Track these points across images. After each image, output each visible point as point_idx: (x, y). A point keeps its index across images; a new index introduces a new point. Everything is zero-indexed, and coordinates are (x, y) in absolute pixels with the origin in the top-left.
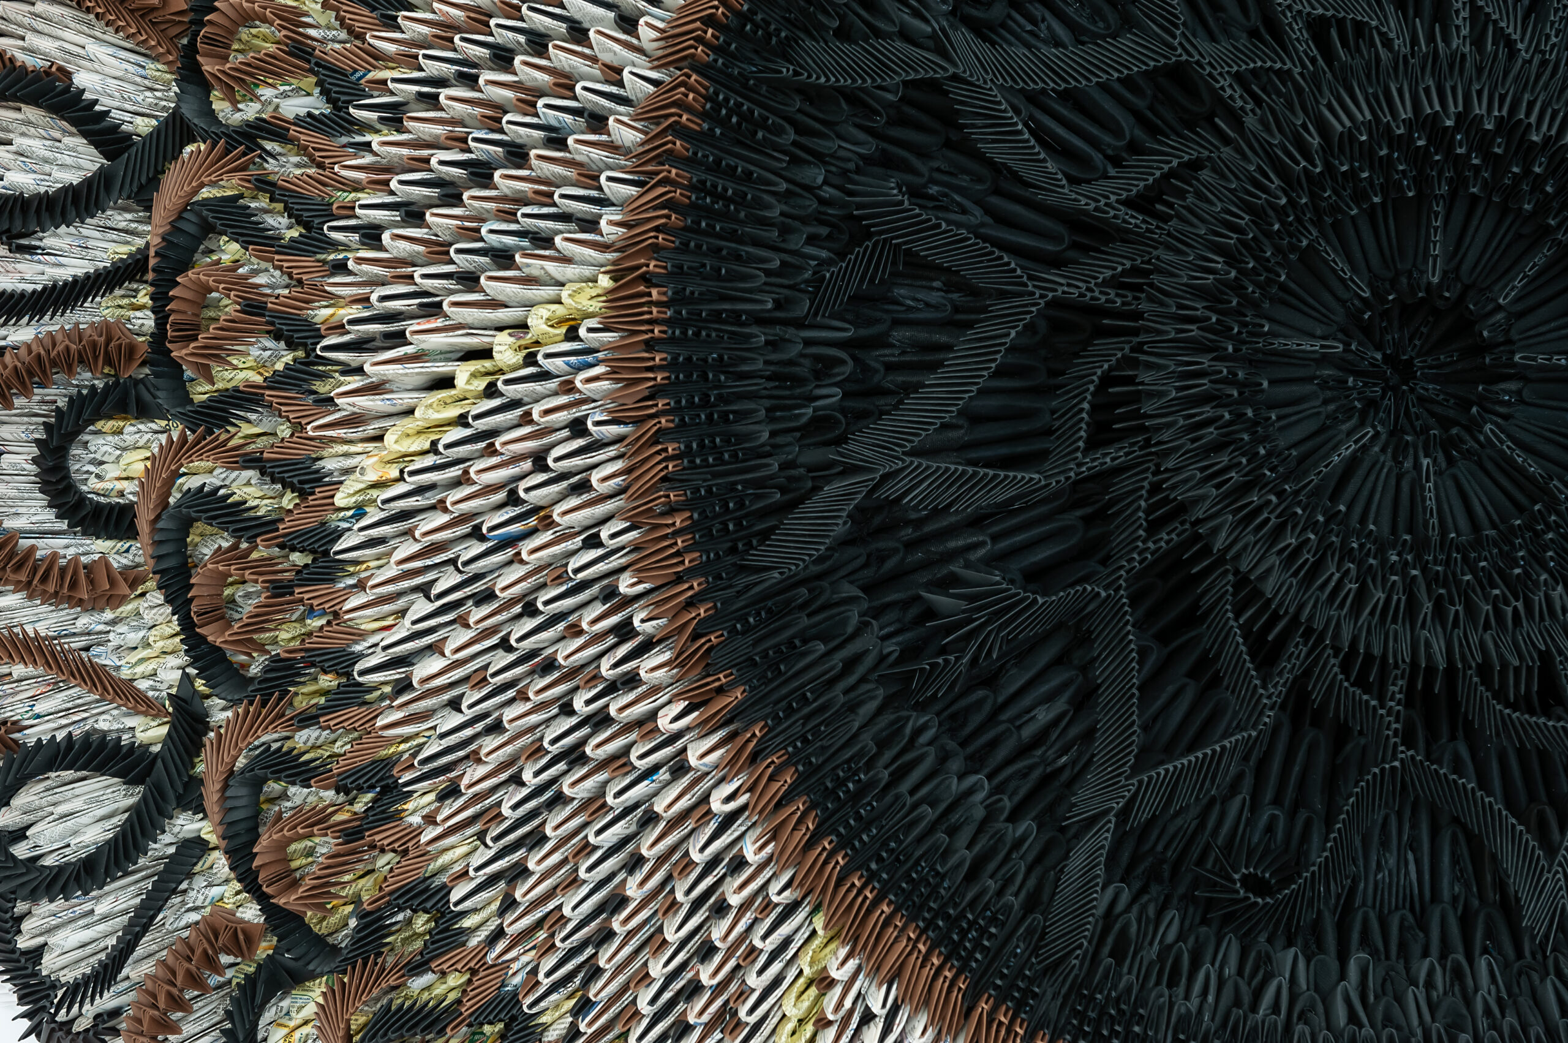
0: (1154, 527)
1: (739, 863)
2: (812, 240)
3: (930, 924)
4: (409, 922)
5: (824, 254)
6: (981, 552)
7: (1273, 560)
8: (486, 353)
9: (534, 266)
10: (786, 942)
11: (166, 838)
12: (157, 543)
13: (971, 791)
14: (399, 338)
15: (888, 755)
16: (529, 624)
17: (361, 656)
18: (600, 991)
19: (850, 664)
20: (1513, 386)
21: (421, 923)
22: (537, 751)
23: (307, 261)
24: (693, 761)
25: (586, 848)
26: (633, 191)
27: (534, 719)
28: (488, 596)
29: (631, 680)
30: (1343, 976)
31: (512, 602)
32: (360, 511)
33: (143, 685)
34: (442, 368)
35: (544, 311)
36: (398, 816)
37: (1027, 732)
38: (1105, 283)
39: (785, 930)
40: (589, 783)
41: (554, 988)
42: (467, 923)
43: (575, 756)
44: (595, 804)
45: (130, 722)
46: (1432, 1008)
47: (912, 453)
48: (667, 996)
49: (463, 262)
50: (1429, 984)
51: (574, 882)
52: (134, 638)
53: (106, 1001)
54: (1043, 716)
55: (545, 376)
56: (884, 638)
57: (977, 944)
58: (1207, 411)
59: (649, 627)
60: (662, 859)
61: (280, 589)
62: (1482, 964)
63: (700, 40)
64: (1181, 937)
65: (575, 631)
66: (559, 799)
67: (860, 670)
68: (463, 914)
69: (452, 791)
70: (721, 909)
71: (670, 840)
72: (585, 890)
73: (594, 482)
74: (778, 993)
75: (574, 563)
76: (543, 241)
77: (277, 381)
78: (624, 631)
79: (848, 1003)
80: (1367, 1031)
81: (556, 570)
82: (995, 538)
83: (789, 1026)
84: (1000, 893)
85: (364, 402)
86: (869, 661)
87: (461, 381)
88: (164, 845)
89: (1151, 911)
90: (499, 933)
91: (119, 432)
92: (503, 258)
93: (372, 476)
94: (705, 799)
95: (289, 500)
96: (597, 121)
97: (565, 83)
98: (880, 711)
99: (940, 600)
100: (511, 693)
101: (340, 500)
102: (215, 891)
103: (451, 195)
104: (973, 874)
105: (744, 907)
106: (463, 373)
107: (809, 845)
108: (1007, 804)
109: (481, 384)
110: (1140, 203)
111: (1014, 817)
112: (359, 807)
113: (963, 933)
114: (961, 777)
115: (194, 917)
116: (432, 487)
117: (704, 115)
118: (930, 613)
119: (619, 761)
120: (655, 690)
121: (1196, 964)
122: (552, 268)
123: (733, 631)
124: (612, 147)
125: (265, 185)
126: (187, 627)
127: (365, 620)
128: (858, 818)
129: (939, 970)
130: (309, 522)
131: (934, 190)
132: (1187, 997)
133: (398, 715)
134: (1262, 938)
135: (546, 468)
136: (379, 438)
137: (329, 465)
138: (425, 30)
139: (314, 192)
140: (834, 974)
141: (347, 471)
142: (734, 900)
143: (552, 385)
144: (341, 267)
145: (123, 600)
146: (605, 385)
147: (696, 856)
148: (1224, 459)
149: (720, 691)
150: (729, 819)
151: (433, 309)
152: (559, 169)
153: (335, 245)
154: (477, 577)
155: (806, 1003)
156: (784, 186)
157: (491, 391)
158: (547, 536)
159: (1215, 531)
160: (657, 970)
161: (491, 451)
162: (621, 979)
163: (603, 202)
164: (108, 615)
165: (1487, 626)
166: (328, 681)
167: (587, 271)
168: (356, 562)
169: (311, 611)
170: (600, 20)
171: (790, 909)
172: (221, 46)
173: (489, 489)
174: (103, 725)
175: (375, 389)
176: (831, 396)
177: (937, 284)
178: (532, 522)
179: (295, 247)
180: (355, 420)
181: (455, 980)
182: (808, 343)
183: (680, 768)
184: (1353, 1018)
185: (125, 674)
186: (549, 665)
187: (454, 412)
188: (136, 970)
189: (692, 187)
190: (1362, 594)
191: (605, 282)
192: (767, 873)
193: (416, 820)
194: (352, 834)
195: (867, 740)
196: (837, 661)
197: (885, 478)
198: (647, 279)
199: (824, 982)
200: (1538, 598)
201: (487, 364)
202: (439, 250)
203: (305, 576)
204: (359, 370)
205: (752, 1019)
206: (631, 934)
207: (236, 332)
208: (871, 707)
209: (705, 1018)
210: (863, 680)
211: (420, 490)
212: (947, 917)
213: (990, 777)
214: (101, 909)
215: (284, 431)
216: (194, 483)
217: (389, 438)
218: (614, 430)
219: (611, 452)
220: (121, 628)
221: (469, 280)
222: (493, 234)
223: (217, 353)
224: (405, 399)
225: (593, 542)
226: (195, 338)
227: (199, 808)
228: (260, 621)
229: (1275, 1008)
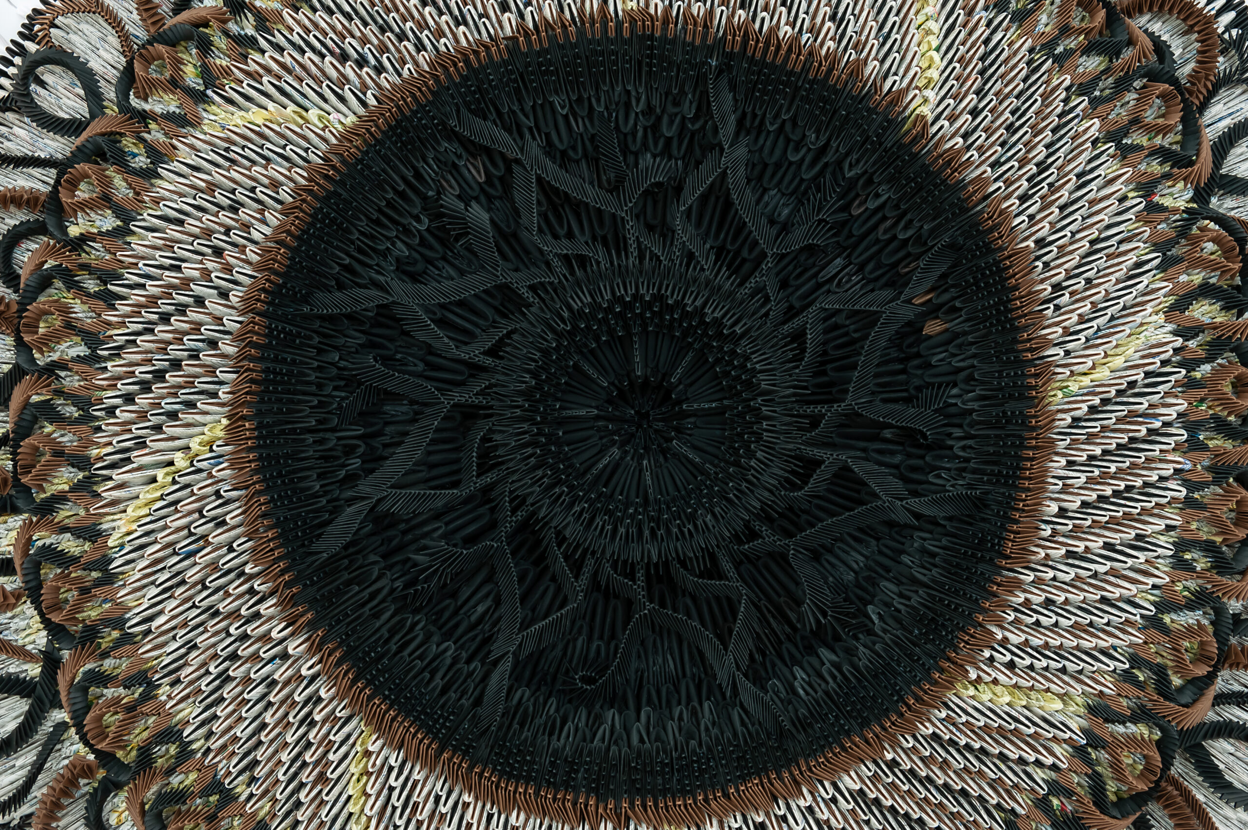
0: (514, 511)
1: (320, 700)
2: (336, 388)
3: (417, 718)
4: (167, 750)
5: (343, 394)
6: (440, 532)
7: (570, 518)
8: (171, 463)
9: (189, 418)
10: (348, 736)
11: (50, 724)
12: (24, 575)
13: (446, 650)
14: (128, 460)
15: (397, 637)
16: (205, 593)
17: (129, 619)
18: (260, 772)
19: (372, 596)
20: (692, 420)
21: (173, 750)
22: (215, 656)
23: (84, 428)
24: (290, 651)
25: (245, 702)
26: (235, 376)
27: (213, 640)
28: (183, 582)
29: (257, 615)
30: (638, 719)
31: (195, 584)
32: (122, 546)
33: (29, 647)
34: (150, 473)
35: (197, 440)
36: (156, 697)
37: (473, 618)
38: (477, 394)
39: (346, 730)
40: (243, 669)
41: (240, 773)
42: (194, 746)
43: (234, 657)
44: (247, 680)
45: (25, 667)
46: (680, 730)
47: (392, 487)
48: (292, 770)
49: (154, 420)
50: (681, 718)
51: (240, 719)
52: (23, 624)
53: (25, 810)
54: (480, 609)
55: (199, 471)
56: (393, 581)
57: (443, 726)
58: (530, 450)
59: (263, 588)
60: (283, 702)
61: (85, 591)
62: (706, 705)
63: (258, 300)
64: (557, 710)
65: (228, 594)
66: (229, 679)
67: (380, 597)
68: (191, 742)
69: (178, 681)
70: (313, 723)
71: (285, 692)
72: (247, 722)
73: (228, 521)
74: (347, 762)
75: (222, 561)
76: (191, 405)
77: (75, 488)
78: (252, 591)
79: (378, 762)
80: (647, 745)
81: (214, 566)
82: (447, 524)
83: (355, 778)
84: (460, 699)
85: (116, 494)
86: (385, 592)
87: (159, 478)
88: (47, 727)
89: (541, 699)
90: (209, 750)
91: (6, 522)
92: (173, 415)
93: (124, 530)
94: (299, 670)
95: (87, 546)
96: (213, 344)
97: (197, 327)
98: (392, 617)
99: (419, 558)
100: (201, 629)
101: (110, 543)
102: (75, 747)
103: (146, 387)
104: (444, 691)
105: (324, 721)
106: (160, 474)
107: (351, 687)
108: (464, 655)
109: (170, 479)
110: (492, 352)
111: (468, 662)
112: (136, 695)
113: (436, 721)
114: (438, 646)
115: (66, 762)
116: (152, 531)
117: (265, 336)
118: (415, 565)
119: (255, 657)
120: (271, 618)
121: (564, 723)
122: (198, 418)
123: (305, 585)
124: (223, 356)
125: (59, 393)
126: (41, 614)
127: (130, 601)
128: (378, 670)
129: (421, 741)
130: (97, 556)
131: (399, 356)
132: (559, 740)
133: (149, 647)
134: (598, 707)
135: (204, 516)
136: (125, 511)
137: (104, 527)
138: (129, 309)
139: (84, 393)
140: (371, 749)
141: (114, 529)
142: (317, 718)
143: (204, 474)
144: (99, 429)
145: (14, 606)
146: (228, 472)
147: (297, 699)
148: (540, 473)
149: (302, 615)
150: (313, 678)
151: (143, 445)
152: (198, 370)
153: (97, 418)
154: (178, 573)
155: (361, 765)
156: (316, 364)
157: (174, 482)
158: (209, 549)
159: (541, 507)
160: (285, 757)
161: (177, 511)
162: (270, 764)
163: (221, 383)
164: (9, 614)
165: (678, 539)
166: (116, 634)
167: (217, 417)
168: (123, 573)
169: (105, 601)
170: (210, 296)
171: (348, 720)
172: (31, 327)
173: (179, 529)
174: (12, 670)
175: (121, 486)
176: (355, 463)
177: (405, 402)
178: (201, 543)
179: (78, 421)
180: (113, 503)
181: (193, 776)
182: (339, 439)
183: (285, 656)
184: (642, 741)
185: (20, 643)
186: (217, 613)
187: (158, 494)
188: (38, 792)
189: (263, 371)
190: (615, 530)
191: (225, 422)
192: (335, 703)
193: (164, 698)
194: (131, 708)
195: (384, 631)
196: (366, 593)
197: (379, 501)
198: (244, 418)
199: (367, 754)
200: (699, 522)
201: (173, 468)
202: (143, 416)
203: (98, 583)
204: (110, 478)
205: (335, 776)
206: (272, 741)
207: (52, 467)
208: (387, 615)
209: (311, 778)
210: (383, 601)
211: (147, 534)
212: (426, 714)
213: (455, 643)
214: (19, 763)
215: (82, 513)
216: (40, 543)
217: (129, 510)
218: (235, 494)
219: (237, 504)
220: (16, 620)
221: (158, 428)
222: (168, 403)
223: (44, 477)
224: (135, 490)
225: (231, 550)
226: (30, 472)
227: (61, 707)
228: (79, 607)
229: (603, 739)
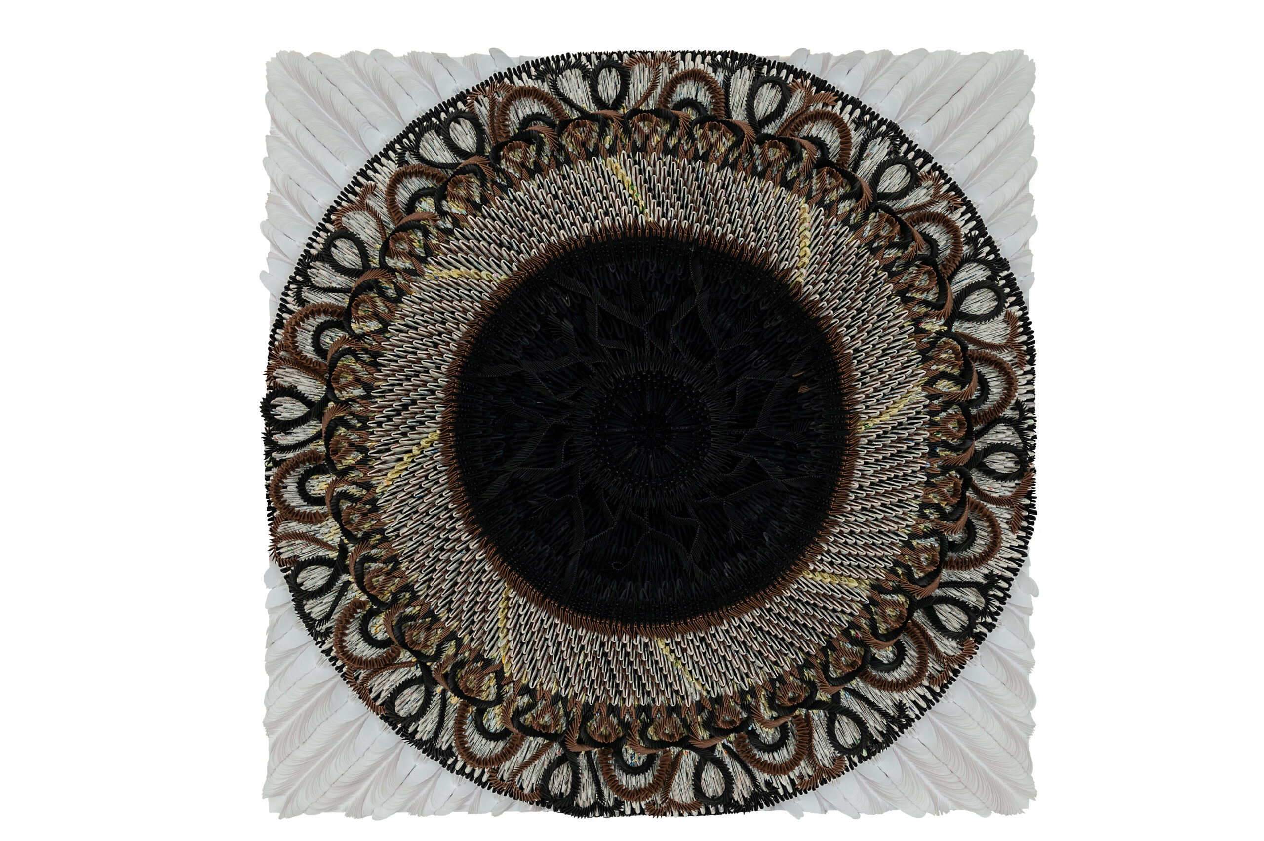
0: (583, 480)
1: (485, 571)
2: (491, 414)
3: (533, 582)
4: (405, 595)
5: (495, 417)
6: (543, 489)
7: (612, 484)
8: (411, 451)
9: (421, 430)
10: (498, 590)
11: (340, 582)
12: (331, 506)
13: (545, 549)
14: (389, 450)
15: (521, 542)
16: (428, 518)
17: (386, 530)
18: (454, 606)
19: (510, 520)
20: (676, 434)
21: (408, 595)
22: (433, 548)
23: (364, 432)
24: (471, 547)
25: (447, 571)
26: (443, 409)
27: (431, 541)
28: (417, 512)
29: (454, 529)
30: (643, 587)
31: (423, 513)
32: (383, 494)
33: (330, 543)
34: (400, 456)
35: (424, 440)
36: (399, 568)
37: (559, 534)
38: (566, 419)
39: (497, 586)
40: (446, 555)
41: (443, 607)
42: (419, 593)
43: (442, 549)
44: (448, 561)
45: (327, 553)
46: (664, 592)
47: (521, 466)
48: (470, 606)
49: (403, 430)
50: (665, 587)
51: (445, 580)
52: (327, 531)
53: (328, 625)
54: (563, 529)
55: (426, 456)
56: (519, 513)
57: (546, 586)
58: (592, 449)
59: (457, 515)
60: (466, 572)
61: (364, 515)
62: (678, 581)
63: (457, 371)
64: (602, 581)
65: (439, 518)
66: (439, 560)
67: (513, 521)
68: (418, 591)
69: (412, 561)
70: (481, 583)
71: (467, 567)
72: (447, 582)
73: (440, 481)
74: (497, 602)
75: (437, 502)
76: (422, 423)
77: (358, 463)
78: (451, 517)
79: (514, 602)
80: (647, 599)
81: (433, 504)
82: (546, 485)
83: (501, 610)
84: (553, 573)
85: (381, 466)
86: (515, 519)
87: (405, 459)
88: (339, 583)
89: (594, 576)
90: (428, 595)
91: (318, 478)
92: (413, 428)
93: (385, 485)
94: (475, 556)
95: (364, 492)
96: (433, 392)
97: (425, 383)
98: (519, 531)
99: (532, 502)
100: (425, 535)
101: (377, 491)
102: (354, 594)
103: (398, 413)
104: (546, 569)
105: (487, 582)
106: (405, 457)
107: (501, 565)
108: (555, 552)
109: (410, 460)
110: (574, 398)
111: (557, 555)
112: (389, 568)
113: (542, 584)
114: (542, 547)
115: (349, 601)
116: (400, 486)
117: (459, 389)
118: (531, 505)
119: (453, 549)
120: (460, 531)
121: (605, 587)
122: (425, 429)
123: (478, 515)
124: (437, 398)
125: (351, 414)
126: (342, 528)
127: (386, 521)
128: (513, 558)
129: (535, 592)
130: (370, 497)
131: (523, 397)
132: (603, 595)
133: (397, 543)
134: (623, 580)
135: (428, 479)
136: (386, 474)
137: (374, 482)
138: (388, 372)
139: (364, 415)
140: (510, 596)
141: (378, 484)
142: (484, 580)
143: (428, 458)
144: (372, 433)
145: (323, 521)
146: (441, 457)
147: (474, 571)
148: (597, 461)
149: (476, 529)
150: (481, 561)
151: (397, 442)
152: (425, 405)
153: (370, 427)
154: (414, 507)
155: (505, 604)
156: (482, 402)
157: (413, 461)
158: (430, 495)
159: (597, 478)
160: (467, 599)
161: (414, 476)
162: (458, 603)
163: (437, 412)
164: (319, 526)
165: (666, 496)
166: (378, 537)
167: (434, 429)
168: (383, 506)
169: (372, 520)
170: (431, 368)
171: (498, 582)
172: (337, 380)
173: (415, 485)
174: (320, 554)
175: (384, 463)
176: (500, 453)
177: (526, 421)
178: (426, 492)
179: (360, 429)
180: (380, 471)
181: (418, 608)
182: (493, 440)
183: (467, 549)
184: (645, 597)
185: (325, 540)
186: (434, 527)
187: (404, 467)
188: (335, 616)
189: (458, 407)
190: (634, 492)
191: (438, 432)
192: (492, 573)
193: (404, 569)
194: (388, 574)
195: (516, 538)
196: (507, 520)
197: (514, 473)
198: (449, 431)
199: (508, 598)
200: (677, 488)
201: (411, 454)
202: (397, 427)
203: (370, 511)
204: (379, 459)
205: (491, 609)
206: (460, 591)
207: (348, 452)
208: (517, 530)
209: (480, 610)
210: (514, 524)
211: (397, 487)
212: (537, 580)
213: (550, 546)
214: (324, 601)
215: (362, 475)
216: (339, 490)
217: (389, 475)
218: (444, 468)
219: (444, 473)
220: (323, 529)
221: (404, 434)
222: (409, 422)
223: (343, 457)
224: (392, 464)
225: (441, 496)
226: (337, 454)
227: (348, 573)
228: (361, 523)
229: (625, 596)
